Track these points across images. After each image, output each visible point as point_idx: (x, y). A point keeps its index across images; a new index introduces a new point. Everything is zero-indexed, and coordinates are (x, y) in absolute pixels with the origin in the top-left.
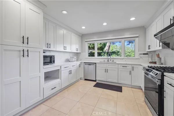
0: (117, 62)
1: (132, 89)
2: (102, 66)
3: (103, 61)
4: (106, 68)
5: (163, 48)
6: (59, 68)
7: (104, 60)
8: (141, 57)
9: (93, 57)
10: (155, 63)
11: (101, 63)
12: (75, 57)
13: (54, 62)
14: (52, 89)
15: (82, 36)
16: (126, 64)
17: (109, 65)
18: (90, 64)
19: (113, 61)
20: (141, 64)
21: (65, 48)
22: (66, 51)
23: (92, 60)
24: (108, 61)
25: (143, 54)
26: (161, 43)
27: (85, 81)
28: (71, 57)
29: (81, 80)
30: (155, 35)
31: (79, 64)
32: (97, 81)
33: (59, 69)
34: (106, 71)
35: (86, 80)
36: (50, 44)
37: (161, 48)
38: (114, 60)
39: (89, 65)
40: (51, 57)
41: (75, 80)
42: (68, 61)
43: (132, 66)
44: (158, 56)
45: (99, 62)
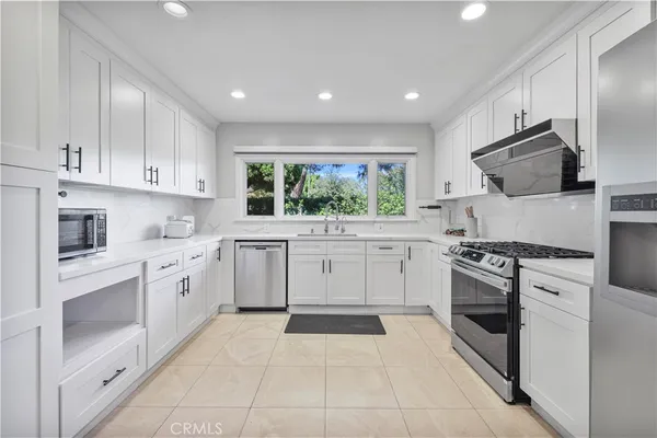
0: (360, 235)
1: (410, 317)
2: (311, 250)
3: (309, 233)
4: (324, 257)
5: (491, 191)
6: (136, 271)
7: (311, 226)
8: (423, 217)
9: (268, 218)
10: (461, 232)
11: (302, 239)
12: (192, 218)
13: (102, 242)
14: (106, 382)
15: (221, 130)
16: (391, 240)
17: (334, 247)
18: (261, 245)
19: (343, 231)
20: (432, 238)
21: (152, 174)
22: (155, 188)
23: (263, 228)
24: (326, 231)
25: (429, 207)
26: (486, 178)
27: (243, 316)
28: (169, 218)
29: (222, 316)
30: (474, 155)
31: (216, 245)
32: (292, 310)
33: (136, 279)
34: (327, 267)
35: (242, 310)
36: (80, 152)
37: (485, 191)
38: (346, 226)
39: (258, 248)
40: (90, 217)
41: (199, 319)
42: (158, 237)
43: (408, 244)
44: (470, 213)
45: (295, 235)
